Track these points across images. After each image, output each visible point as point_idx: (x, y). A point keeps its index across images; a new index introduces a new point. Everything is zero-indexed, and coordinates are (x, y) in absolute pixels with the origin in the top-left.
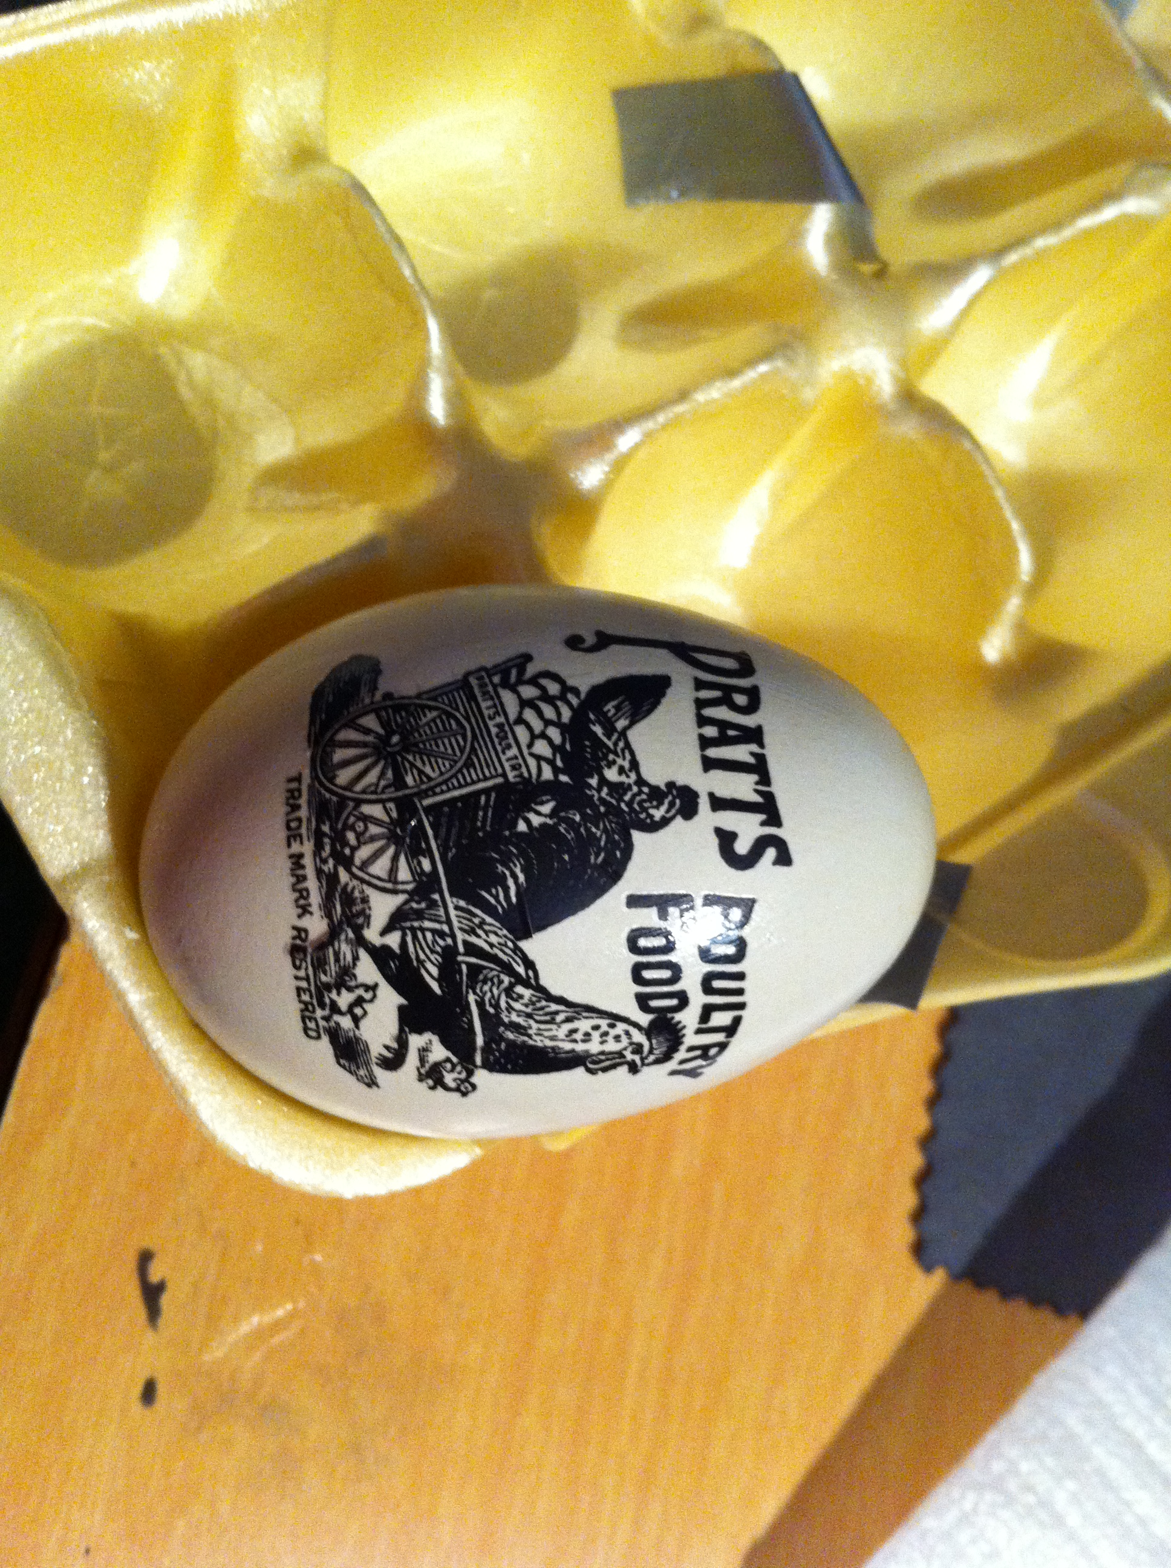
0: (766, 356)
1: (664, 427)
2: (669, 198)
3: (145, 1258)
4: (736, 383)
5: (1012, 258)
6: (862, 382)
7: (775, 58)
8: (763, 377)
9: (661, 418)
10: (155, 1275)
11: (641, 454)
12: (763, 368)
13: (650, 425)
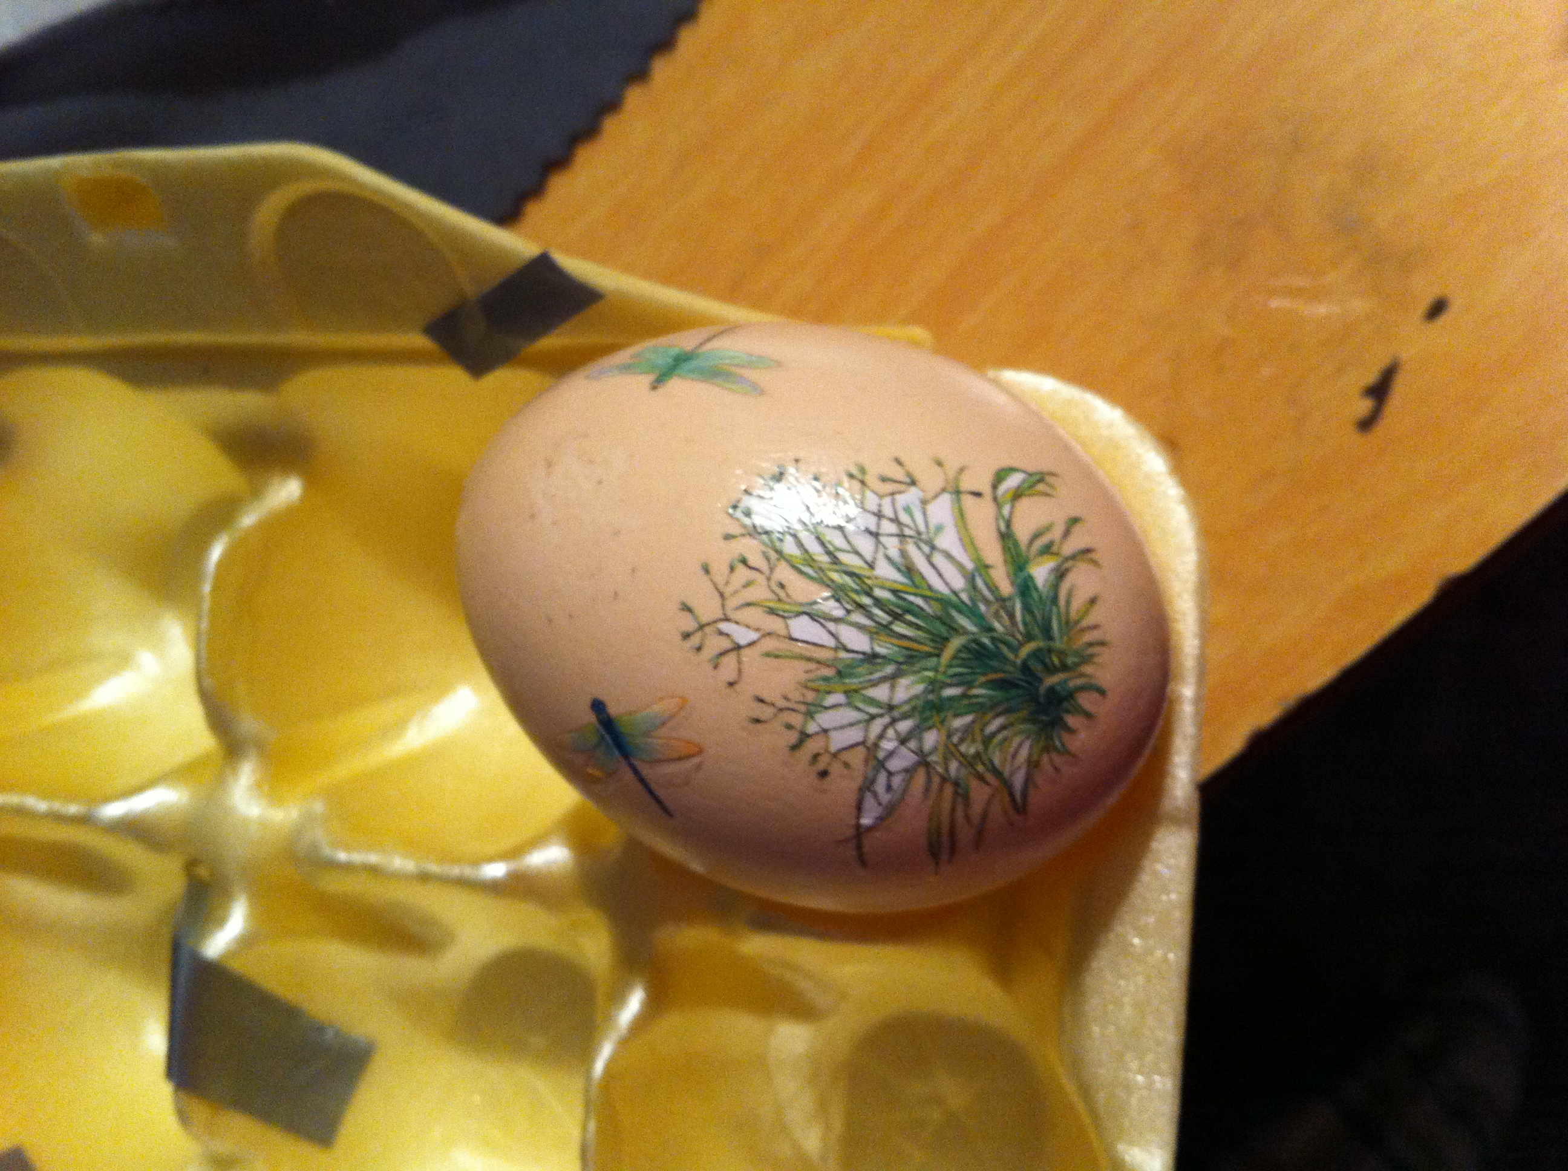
0: (333, 865)
1: (457, 860)
2: (337, 1033)
3: (1366, 424)
4: (373, 858)
5: (73, 809)
6: (266, 788)
7: (177, 1102)
8: (347, 848)
9: (455, 871)
10: (1364, 406)
11: (491, 849)
12: (342, 856)
13: (468, 872)
